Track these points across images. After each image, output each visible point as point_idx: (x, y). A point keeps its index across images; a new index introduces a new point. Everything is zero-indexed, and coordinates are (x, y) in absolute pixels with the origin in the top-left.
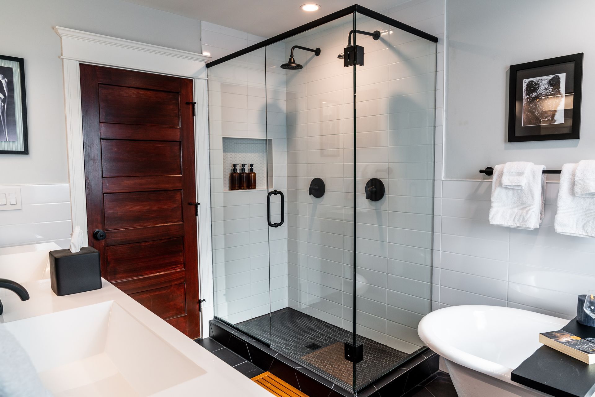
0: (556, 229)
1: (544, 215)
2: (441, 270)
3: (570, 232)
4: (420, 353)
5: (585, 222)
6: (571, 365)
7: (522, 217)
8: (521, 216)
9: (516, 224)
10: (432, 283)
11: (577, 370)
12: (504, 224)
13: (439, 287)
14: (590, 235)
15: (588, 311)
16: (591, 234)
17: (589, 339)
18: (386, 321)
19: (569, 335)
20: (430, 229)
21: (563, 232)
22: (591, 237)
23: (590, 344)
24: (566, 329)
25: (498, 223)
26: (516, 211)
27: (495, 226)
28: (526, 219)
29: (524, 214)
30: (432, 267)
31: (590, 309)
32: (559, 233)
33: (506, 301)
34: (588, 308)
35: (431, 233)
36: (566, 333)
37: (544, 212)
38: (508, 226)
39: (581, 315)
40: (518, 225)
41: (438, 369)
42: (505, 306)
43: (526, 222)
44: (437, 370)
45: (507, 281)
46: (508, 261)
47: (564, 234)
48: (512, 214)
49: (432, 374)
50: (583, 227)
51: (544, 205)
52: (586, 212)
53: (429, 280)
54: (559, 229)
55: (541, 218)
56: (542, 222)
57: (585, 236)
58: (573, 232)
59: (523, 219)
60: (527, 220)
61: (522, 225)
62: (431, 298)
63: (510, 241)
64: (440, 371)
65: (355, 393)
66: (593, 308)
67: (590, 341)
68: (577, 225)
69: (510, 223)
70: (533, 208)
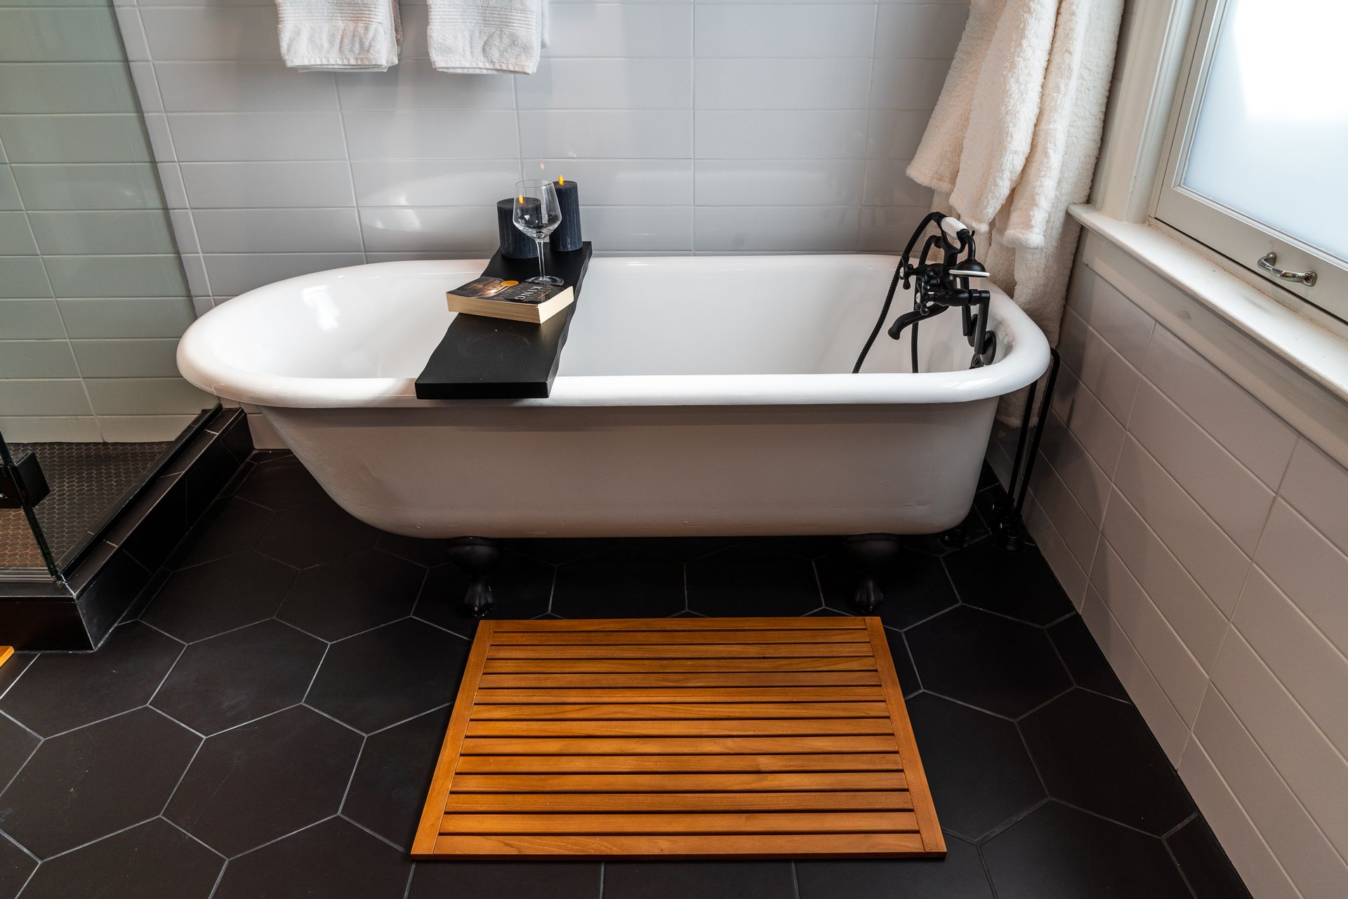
0: (434, 62)
1: (403, 32)
2: (193, 213)
3: (462, 66)
4: (198, 429)
5: (485, 38)
6: (514, 335)
7: (357, 39)
8: (353, 36)
9: (348, 60)
10: (177, 252)
11: (525, 339)
12: (319, 63)
13: (198, 258)
14: (498, 67)
15: (520, 226)
16: (501, 66)
17: (530, 280)
18: (83, 382)
19: (498, 282)
20: (129, 104)
21: (449, 66)
22: (501, 73)
23: (535, 287)
24: (489, 274)
25: (306, 63)
26: (341, 24)
27: (300, 72)
28: (367, 44)
29: (361, 30)
30: (166, 209)
31: (523, 221)
32: (441, 70)
33: (363, 253)
34: (520, 220)
35: (134, 114)
36: (492, 279)
37: (401, 24)
38: (331, 67)
39: (508, 240)
40: (353, 62)
41: (252, 448)
42: (363, 264)
43: (368, 51)
44: (252, 451)
45: (354, 207)
46: (348, 159)
47: (451, 71)
48: (334, 34)
49: (242, 463)
50: (484, 50)
51: (398, 7)
52: (484, 13)
53: (169, 246)
54: (440, 60)
55: (398, 41)
56: (401, 51)
57: (490, 72)
58: (467, 65)
59: (362, 44)
60: (370, 46)
61: (361, 59)
62: (188, 290)
63: (341, 109)
64: (257, 452)
65: (59, 578)
66: (527, 217)
67: (533, 282)
68: (471, 47)
69: (332, 59)
70: (377, 13)
